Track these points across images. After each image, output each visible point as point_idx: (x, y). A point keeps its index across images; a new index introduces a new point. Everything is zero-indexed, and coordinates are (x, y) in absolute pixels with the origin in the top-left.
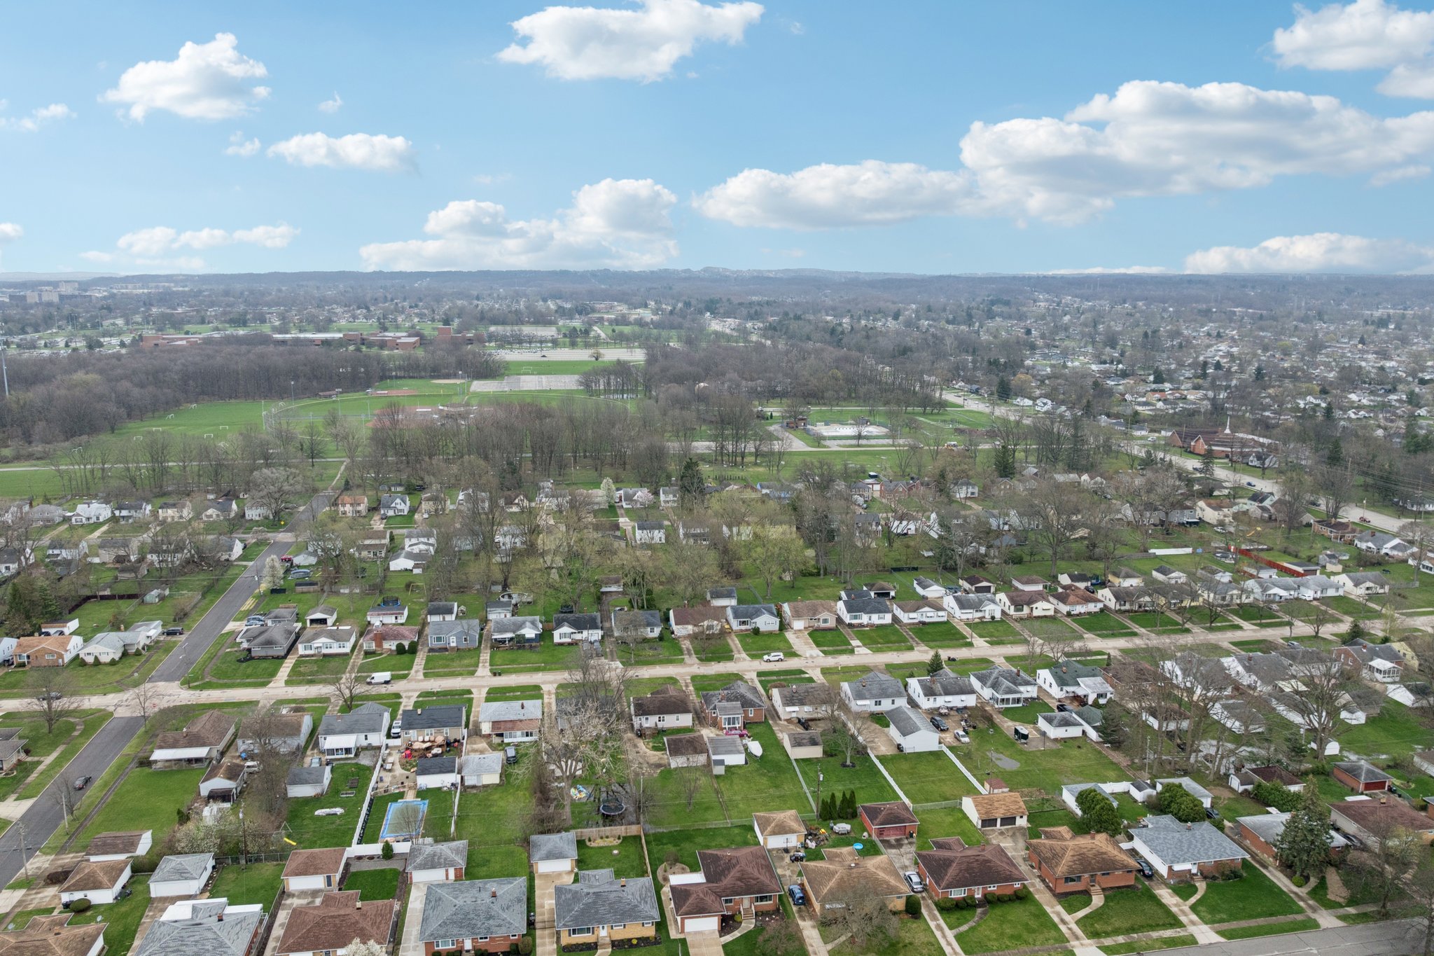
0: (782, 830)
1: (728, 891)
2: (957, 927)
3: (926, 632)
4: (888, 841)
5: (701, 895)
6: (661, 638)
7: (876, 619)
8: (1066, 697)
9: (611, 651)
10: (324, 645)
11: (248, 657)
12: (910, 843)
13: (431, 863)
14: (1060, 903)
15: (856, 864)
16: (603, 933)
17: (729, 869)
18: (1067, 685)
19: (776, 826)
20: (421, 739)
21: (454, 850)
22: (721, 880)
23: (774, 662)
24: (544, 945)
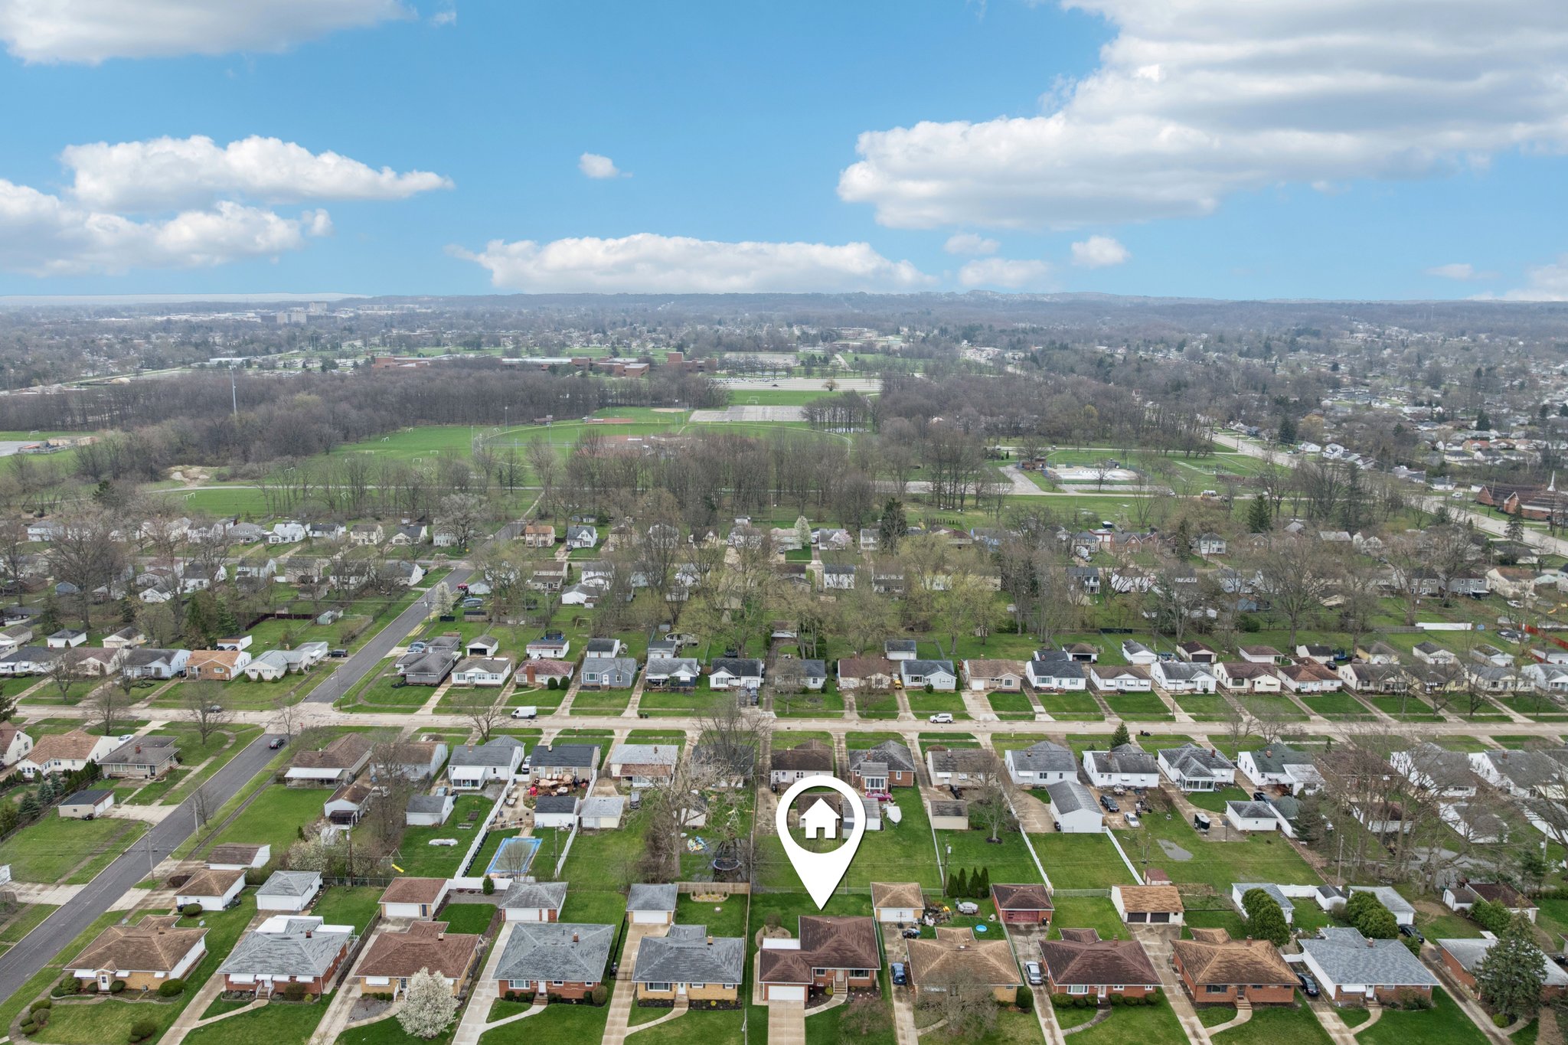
0: (898, 902)
1: (821, 961)
2: (1070, 1027)
3: (1123, 702)
4: (1017, 927)
5: (790, 962)
6: (824, 690)
7: (1067, 684)
8: (1268, 785)
9: (768, 701)
10: (476, 674)
11: (402, 683)
12: (1041, 931)
13: (526, 902)
14: (1197, 1013)
15: (967, 947)
16: (681, 990)
17: (826, 938)
18: (1270, 771)
19: (892, 898)
20: (549, 776)
21: (553, 892)
22: (815, 948)
23: (941, 723)
24: (620, 996)
